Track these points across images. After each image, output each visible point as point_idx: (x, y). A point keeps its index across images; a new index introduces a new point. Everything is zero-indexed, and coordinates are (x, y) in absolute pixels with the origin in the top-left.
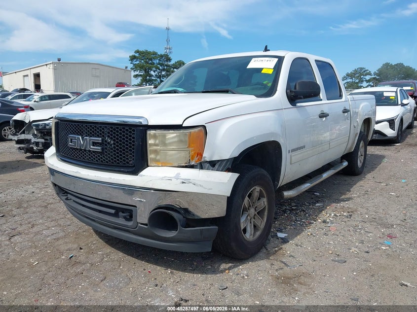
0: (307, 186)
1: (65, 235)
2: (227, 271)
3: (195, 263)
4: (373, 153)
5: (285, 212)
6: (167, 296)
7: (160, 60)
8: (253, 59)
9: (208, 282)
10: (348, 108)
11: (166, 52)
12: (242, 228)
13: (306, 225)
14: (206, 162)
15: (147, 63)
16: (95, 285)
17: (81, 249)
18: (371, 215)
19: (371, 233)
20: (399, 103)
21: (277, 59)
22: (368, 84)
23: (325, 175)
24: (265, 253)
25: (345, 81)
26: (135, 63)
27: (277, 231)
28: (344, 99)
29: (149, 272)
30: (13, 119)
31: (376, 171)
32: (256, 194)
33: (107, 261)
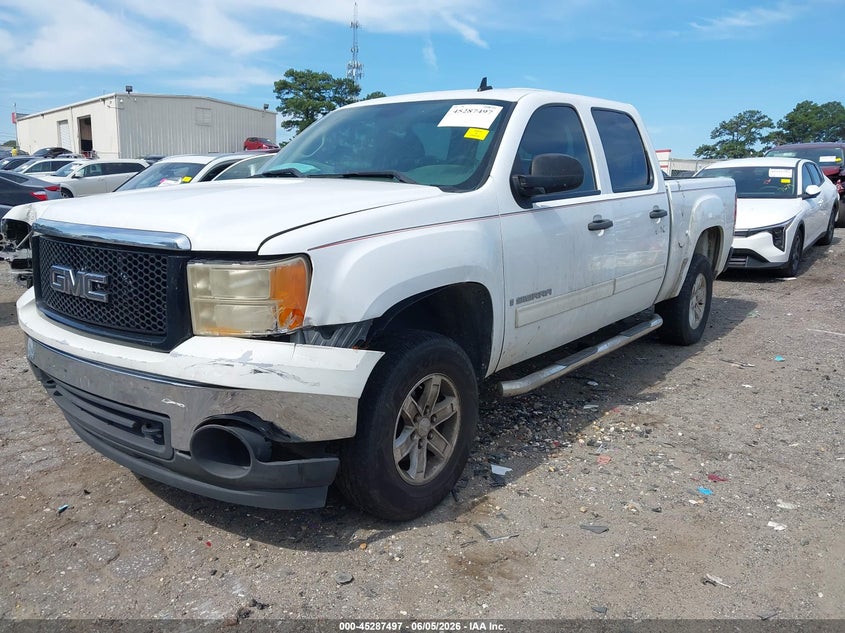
0: (557, 370)
1: (64, 464)
2: (362, 546)
3: (304, 528)
4: (734, 297)
5: (516, 421)
6: (229, 596)
7: (336, 92)
8: (454, 108)
9: (318, 568)
10: (664, 207)
11: (351, 74)
12: (398, 457)
13: (551, 449)
14: (314, 328)
15: (309, 96)
16: (93, 569)
17: (87, 492)
18: (689, 431)
19: (677, 469)
20: (800, 192)
21: (500, 109)
22: (765, 145)
23: (603, 349)
24: (450, 508)
25: (718, 139)
26: (286, 96)
27: (490, 461)
28: (655, 189)
29: (209, 544)
30: (6, 217)
31: (730, 335)
32: (433, 390)
33: (131, 521)
